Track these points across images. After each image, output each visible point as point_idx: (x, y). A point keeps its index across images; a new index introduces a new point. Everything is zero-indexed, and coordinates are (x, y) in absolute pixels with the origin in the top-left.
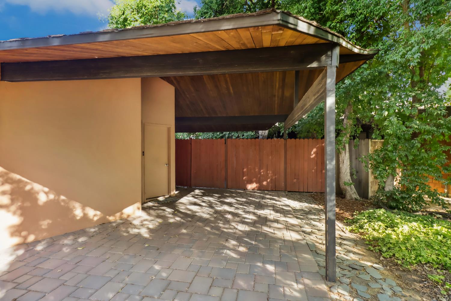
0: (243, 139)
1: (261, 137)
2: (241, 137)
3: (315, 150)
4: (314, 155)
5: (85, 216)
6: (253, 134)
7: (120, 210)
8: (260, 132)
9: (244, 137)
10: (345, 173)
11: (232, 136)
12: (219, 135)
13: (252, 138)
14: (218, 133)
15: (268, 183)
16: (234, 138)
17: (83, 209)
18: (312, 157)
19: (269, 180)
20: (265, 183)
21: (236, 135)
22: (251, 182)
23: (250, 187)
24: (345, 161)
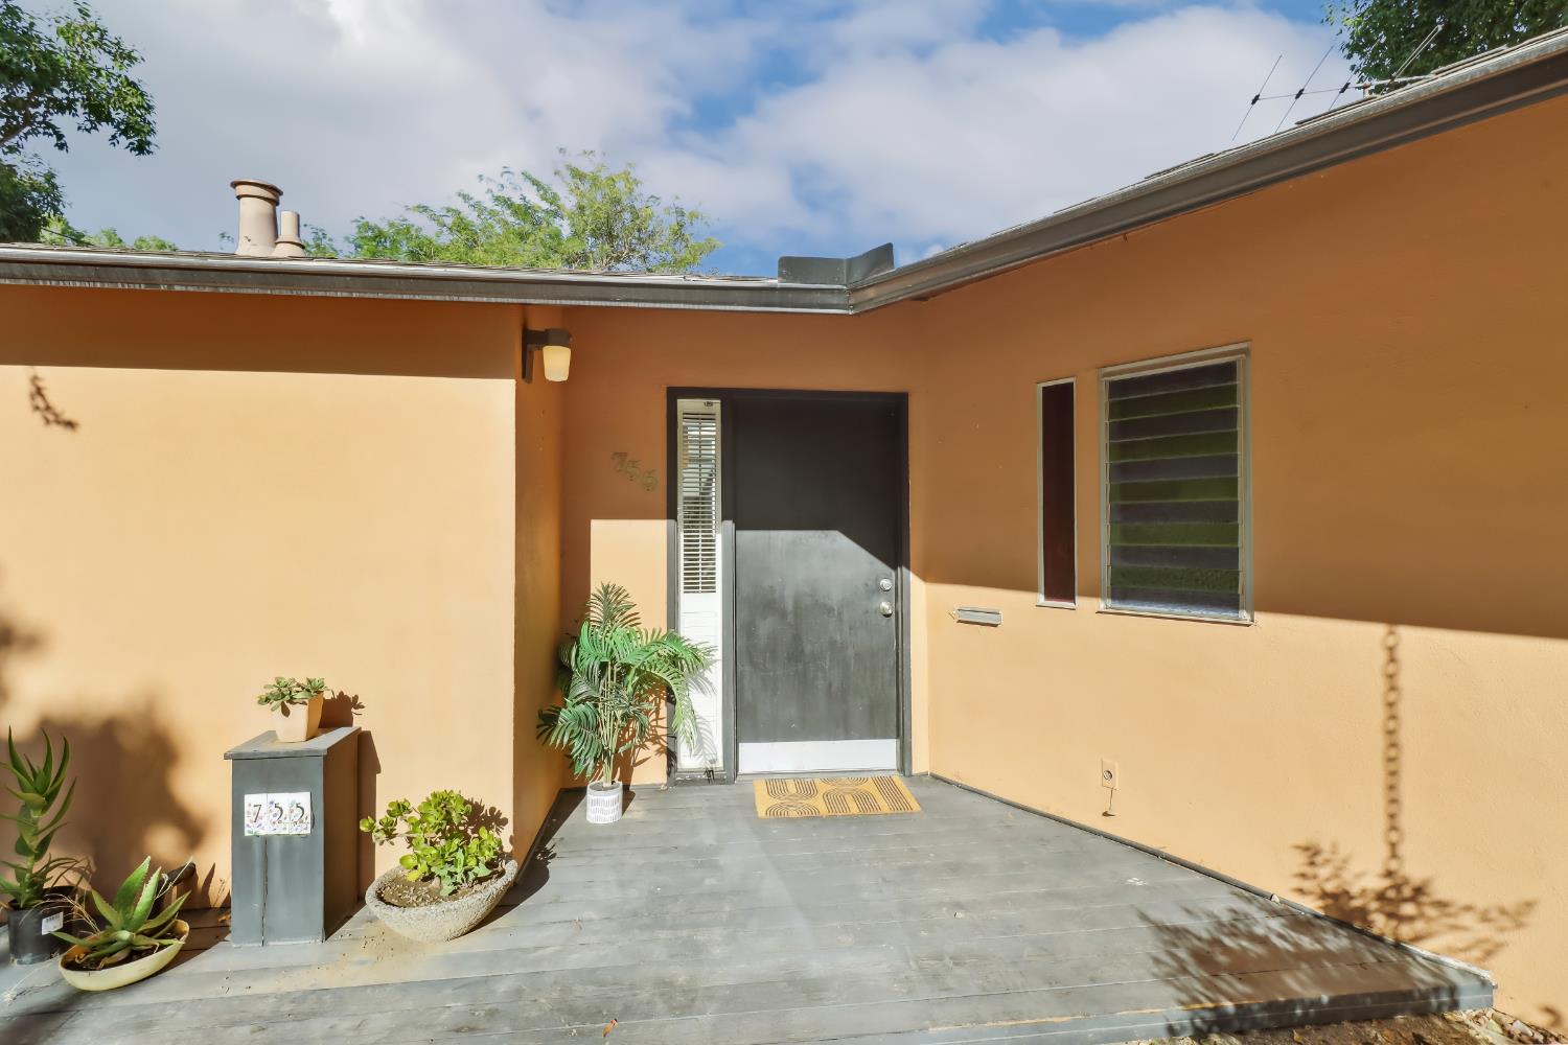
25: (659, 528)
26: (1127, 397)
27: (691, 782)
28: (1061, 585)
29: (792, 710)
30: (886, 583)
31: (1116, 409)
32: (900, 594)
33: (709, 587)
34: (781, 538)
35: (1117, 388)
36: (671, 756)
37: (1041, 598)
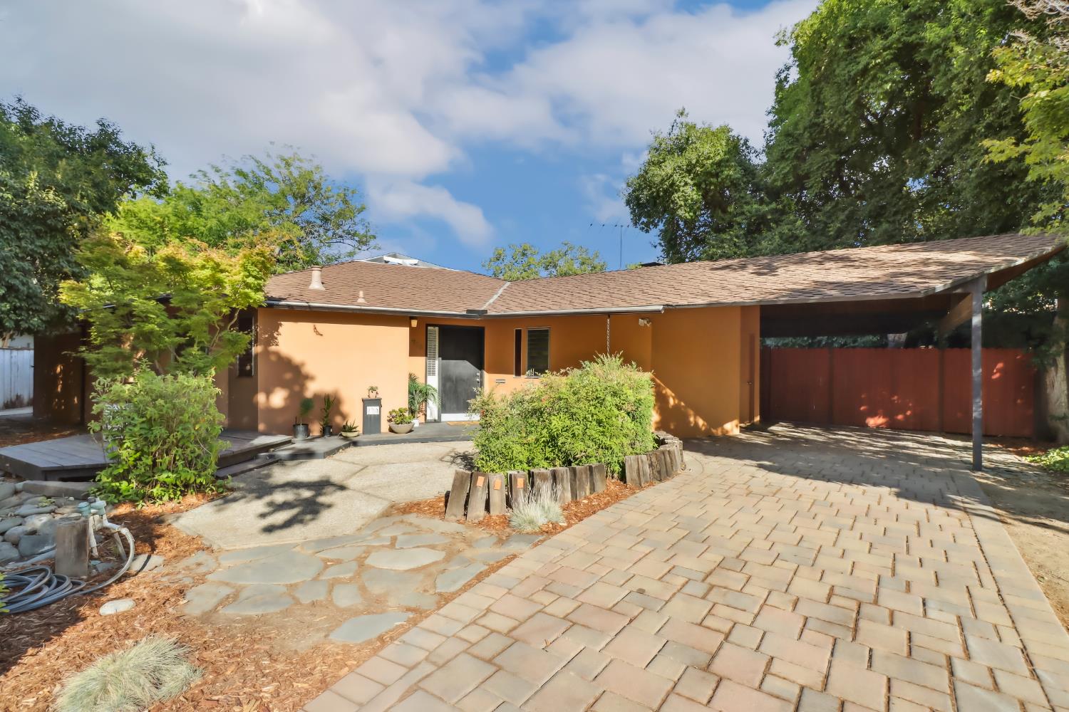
0: (853, 347)
1: (891, 345)
2: (852, 345)
3: (1000, 365)
4: (997, 375)
5: (696, 424)
6: (875, 339)
7: (721, 425)
8: (891, 337)
9: (856, 344)
10: (1056, 403)
11: (833, 342)
12: (808, 340)
13: (875, 346)
14: (806, 338)
15: (906, 417)
16: (836, 345)
17: (695, 418)
18: (995, 377)
19: (909, 413)
20: (900, 417)
21: (842, 341)
22: (873, 415)
23: (872, 422)
24: (1056, 385)
25: (423, 358)
26: (532, 334)
27: (431, 422)
28: (518, 373)
29: (455, 406)
30: (478, 374)
31: (529, 336)
32: (482, 377)
33: (434, 374)
34: (452, 362)
35: (529, 332)
36: (426, 415)
37: (514, 376)
